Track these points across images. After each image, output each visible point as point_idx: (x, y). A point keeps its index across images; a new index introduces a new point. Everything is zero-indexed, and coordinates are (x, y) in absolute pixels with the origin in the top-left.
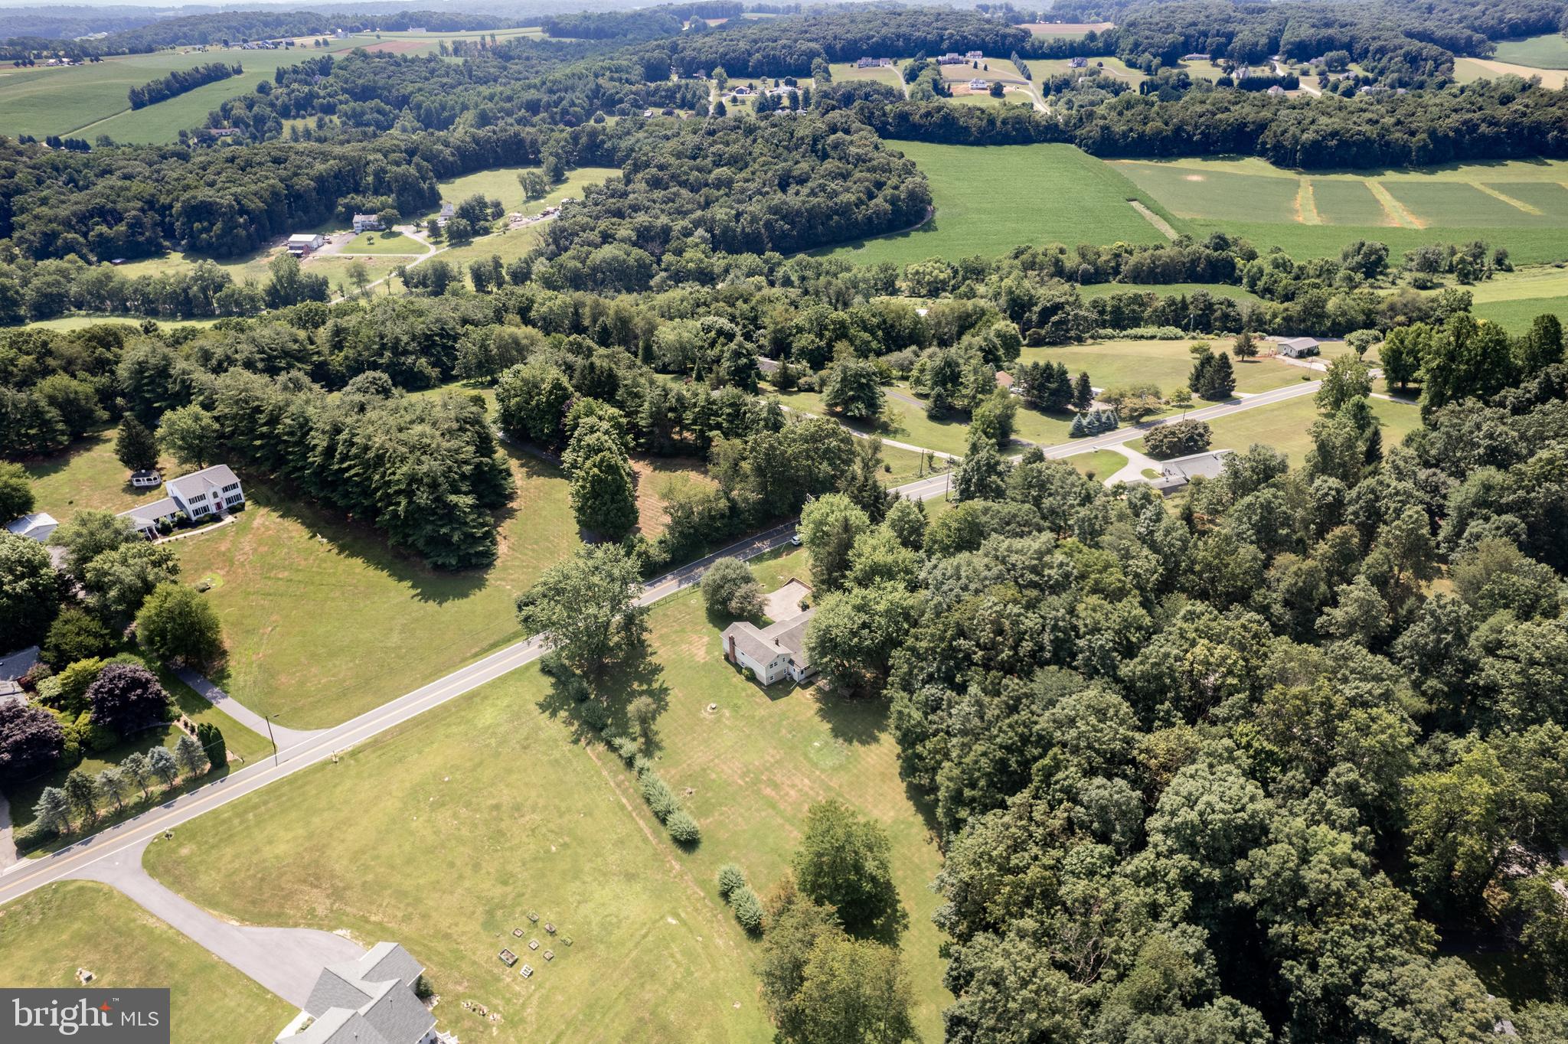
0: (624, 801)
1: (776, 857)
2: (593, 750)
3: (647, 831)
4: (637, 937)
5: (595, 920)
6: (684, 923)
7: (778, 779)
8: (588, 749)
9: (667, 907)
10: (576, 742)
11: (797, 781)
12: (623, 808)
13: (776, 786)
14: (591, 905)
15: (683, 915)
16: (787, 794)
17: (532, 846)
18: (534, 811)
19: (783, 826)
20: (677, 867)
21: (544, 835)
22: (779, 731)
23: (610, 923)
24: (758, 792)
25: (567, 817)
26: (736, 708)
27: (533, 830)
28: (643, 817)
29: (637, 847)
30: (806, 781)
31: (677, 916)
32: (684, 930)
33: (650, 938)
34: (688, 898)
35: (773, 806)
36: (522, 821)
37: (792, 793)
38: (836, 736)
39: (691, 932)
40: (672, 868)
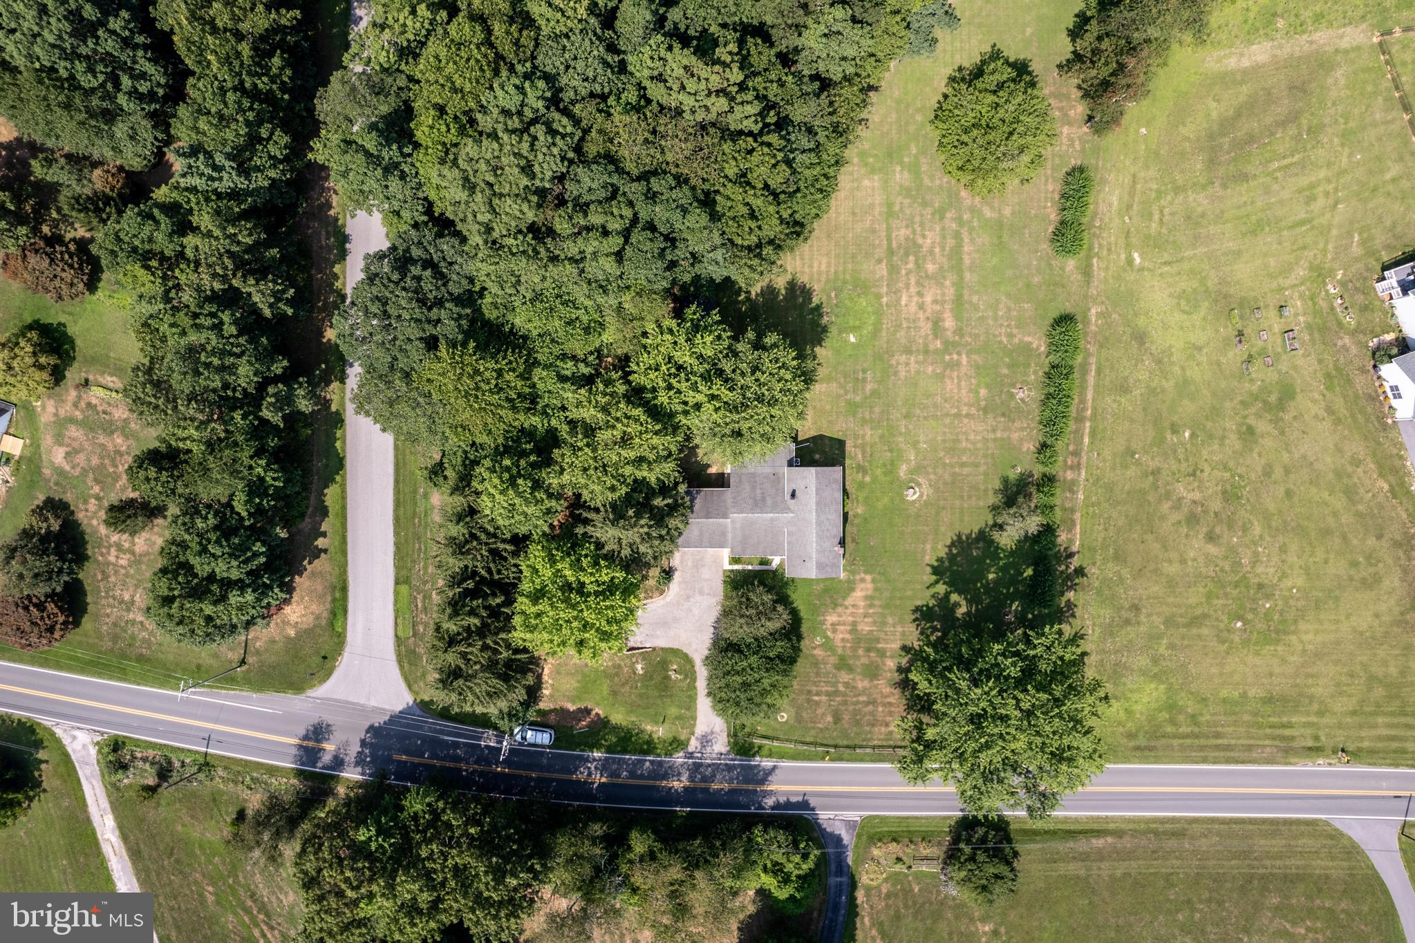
0: (1086, 440)
1: (1006, 238)
2: (1071, 541)
3: (1091, 379)
4: (1175, 268)
5: (1197, 317)
6: (1128, 247)
7: (926, 328)
8: (1075, 548)
9: (1131, 277)
10: (1080, 572)
11: (913, 308)
12: (1093, 434)
13: (937, 323)
14: (1192, 338)
15: (1123, 256)
16: (935, 302)
17: (1205, 454)
18: (1180, 499)
19: (970, 269)
20: (1093, 311)
21: (1187, 460)
22: (875, 393)
23: (1188, 301)
24: (959, 331)
25: (1152, 464)
26: (891, 468)
27: (1194, 474)
28: (1083, 401)
29: (1112, 369)
30: (904, 301)
31: (1130, 261)
32: (1134, 240)
33: (1166, 257)
34: (1107, 268)
35: (959, 301)
36: (1197, 496)
37: (928, 299)
38: (825, 330)
39: (1128, 232)
40: (1099, 315)
